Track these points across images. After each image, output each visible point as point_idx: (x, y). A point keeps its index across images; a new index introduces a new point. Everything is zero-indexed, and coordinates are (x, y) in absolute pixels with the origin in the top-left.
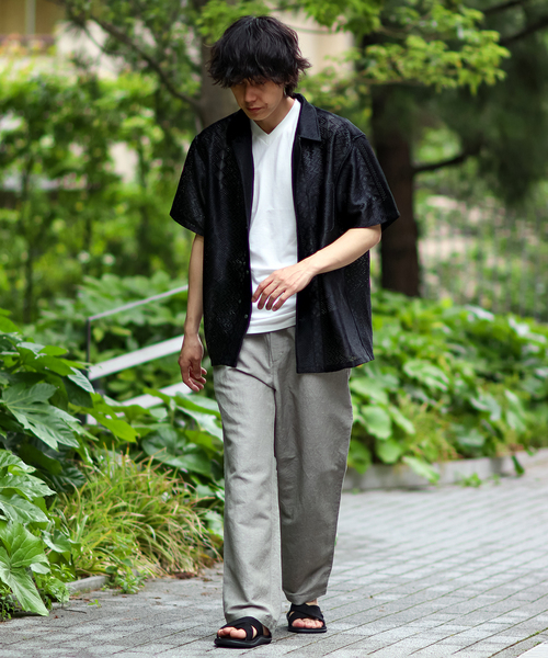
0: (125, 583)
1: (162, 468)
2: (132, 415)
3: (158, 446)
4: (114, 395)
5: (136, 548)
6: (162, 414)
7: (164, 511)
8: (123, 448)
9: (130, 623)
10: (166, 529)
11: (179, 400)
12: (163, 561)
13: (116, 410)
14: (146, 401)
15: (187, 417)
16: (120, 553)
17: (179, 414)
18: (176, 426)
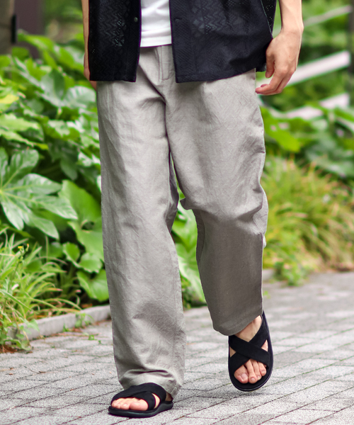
0: (290, 276)
1: (323, 173)
2: (296, 126)
3: (319, 153)
4: (279, 108)
5: (301, 245)
6: (322, 125)
7: (325, 211)
8: (287, 155)
9: (297, 312)
10: (326, 227)
11: (338, 112)
12: (325, 257)
13: (281, 121)
14: (307, 113)
15: (344, 128)
16: (286, 249)
17: (338, 125)
18: (334, 136)
